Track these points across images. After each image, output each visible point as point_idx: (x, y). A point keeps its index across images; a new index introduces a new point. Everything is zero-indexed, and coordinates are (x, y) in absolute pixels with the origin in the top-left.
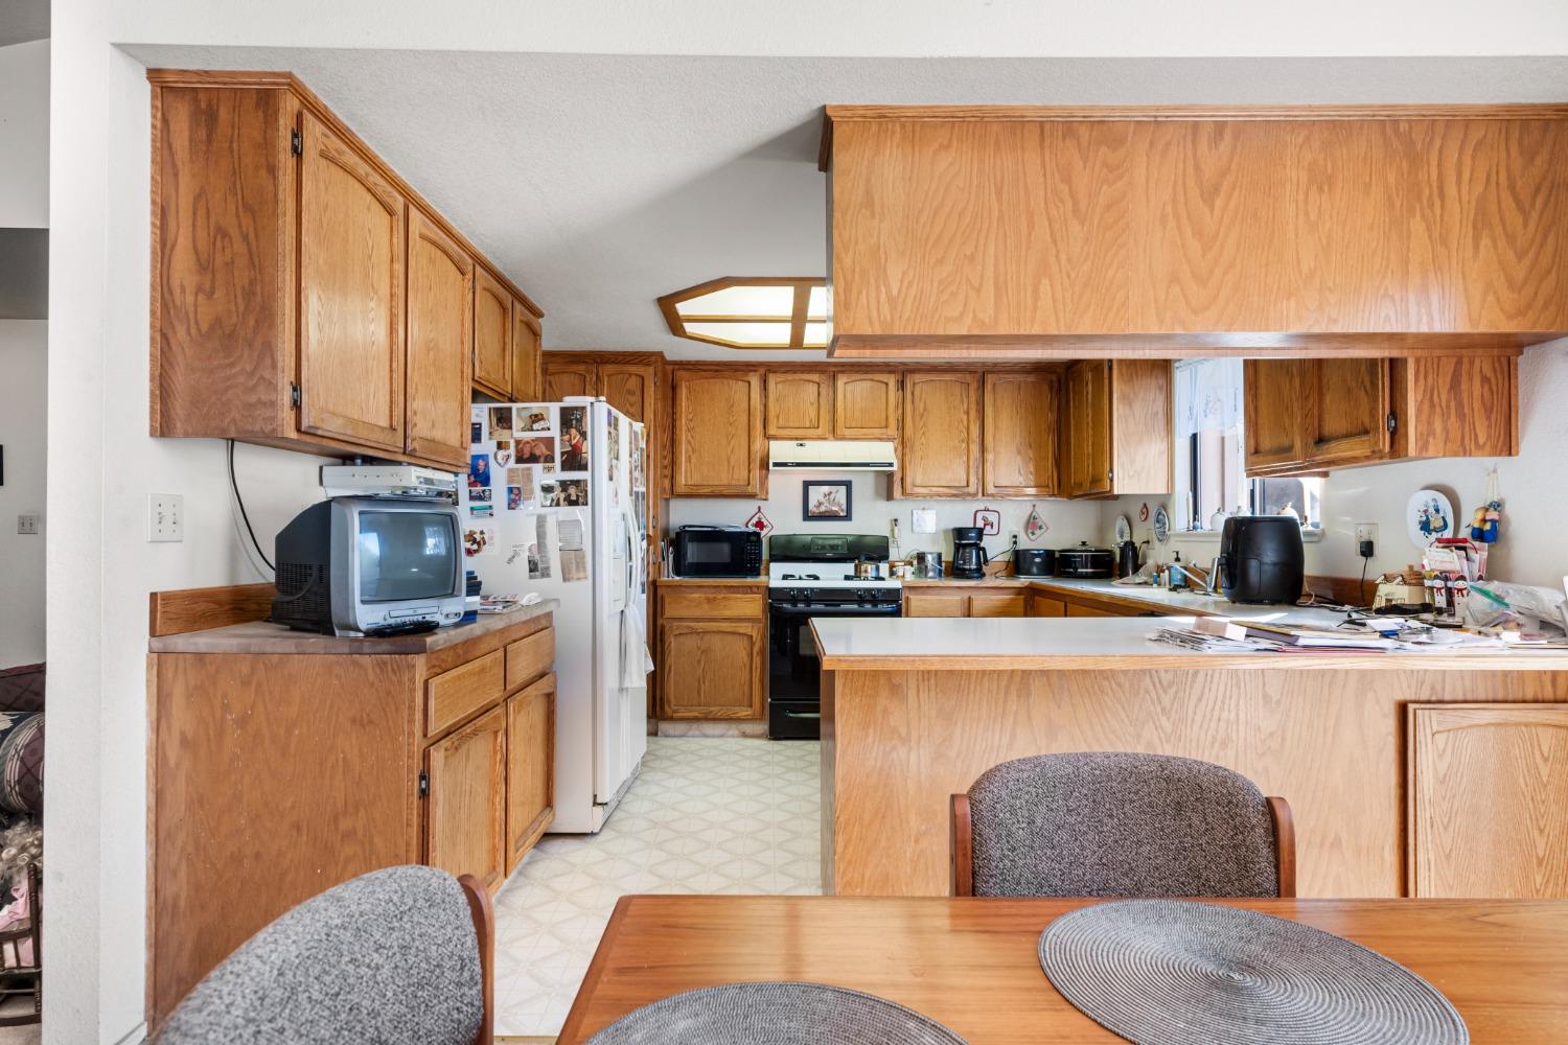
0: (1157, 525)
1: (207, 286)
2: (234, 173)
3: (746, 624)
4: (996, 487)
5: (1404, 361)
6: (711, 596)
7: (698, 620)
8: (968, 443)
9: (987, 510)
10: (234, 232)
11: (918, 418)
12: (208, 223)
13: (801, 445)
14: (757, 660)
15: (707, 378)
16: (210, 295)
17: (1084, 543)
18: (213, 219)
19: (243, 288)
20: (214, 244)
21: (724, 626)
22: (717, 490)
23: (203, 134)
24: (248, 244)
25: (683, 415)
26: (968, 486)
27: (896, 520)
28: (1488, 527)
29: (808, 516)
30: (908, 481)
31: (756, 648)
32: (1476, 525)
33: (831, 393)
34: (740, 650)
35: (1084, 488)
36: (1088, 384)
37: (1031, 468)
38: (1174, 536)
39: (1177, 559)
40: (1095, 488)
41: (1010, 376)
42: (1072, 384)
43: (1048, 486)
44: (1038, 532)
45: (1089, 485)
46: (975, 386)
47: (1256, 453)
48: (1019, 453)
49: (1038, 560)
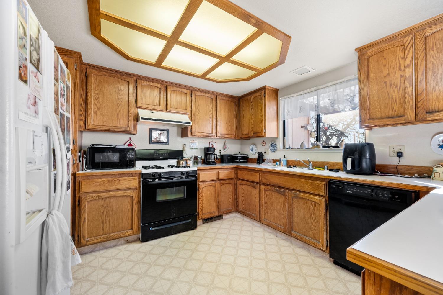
0: (271, 147)
3: (130, 191)
4: (221, 134)
6: (110, 179)
7: (102, 192)
8: (212, 119)
9: (212, 142)
11: (197, 108)
13: (152, 112)
14: (135, 207)
15: (106, 76)
17: (240, 153)
21: (117, 193)
22: (112, 129)
25: (92, 90)
26: (212, 133)
27: (185, 145)
29: (151, 142)
30: (194, 130)
31: (135, 202)
33: (165, 93)
34: (127, 203)
35: (249, 135)
36: (252, 102)
37: (230, 129)
38: (280, 150)
39: (285, 158)
40: (255, 135)
41: (224, 98)
42: (242, 103)
43: (234, 134)
44: (226, 149)
45: (252, 134)
46: (214, 99)
47: (369, 119)
48: (226, 123)
49: (229, 158)
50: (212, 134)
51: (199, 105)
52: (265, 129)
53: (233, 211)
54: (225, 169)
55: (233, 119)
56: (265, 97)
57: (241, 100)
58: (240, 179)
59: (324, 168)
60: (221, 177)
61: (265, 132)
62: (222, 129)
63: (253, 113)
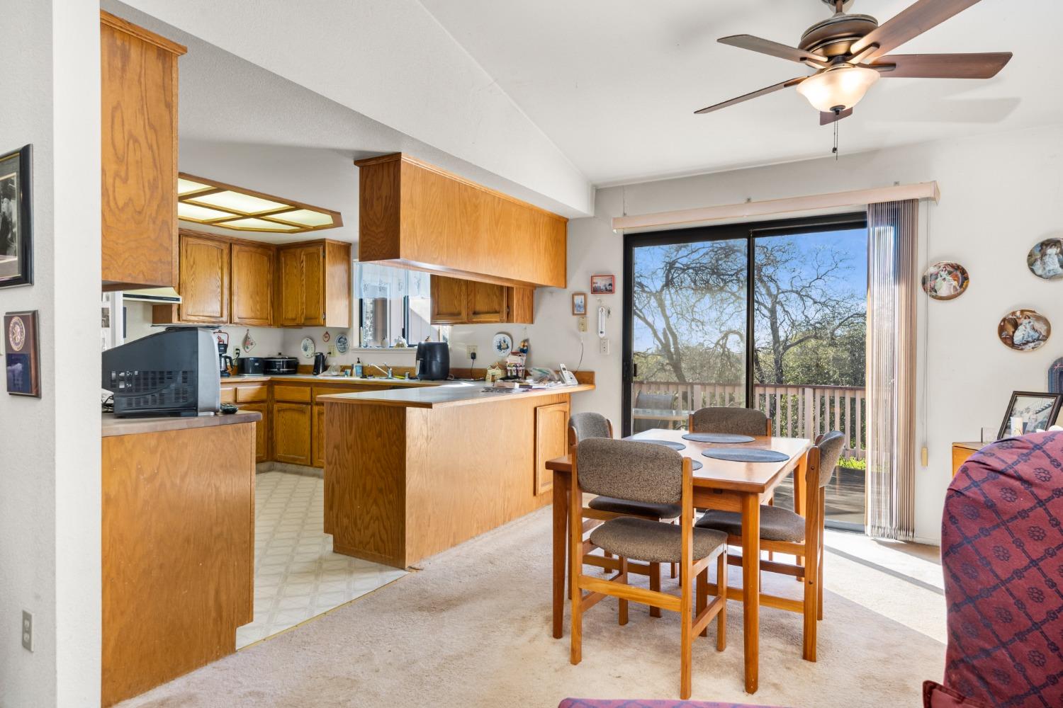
0: (339, 344)
1: (123, 174)
2: (142, 99)
4: (239, 318)
5: (513, 288)
9: (222, 332)
10: (142, 140)
12: (123, 129)
16: (125, 180)
17: (280, 354)
18: (126, 127)
19: (149, 181)
20: (128, 145)
23: (118, 63)
24: (152, 151)
26: (222, 316)
28: (525, 348)
30: (184, 311)
32: (522, 347)
35: (297, 322)
36: (302, 262)
37: (258, 308)
38: (353, 350)
39: (359, 362)
40: (308, 323)
41: (247, 249)
42: (283, 259)
43: (267, 319)
44: (250, 347)
45: (303, 320)
46: (226, 251)
47: (438, 314)
48: (251, 297)
49: (257, 364)
50: (221, 319)
51: (194, 263)
52: (324, 313)
53: (265, 459)
54: (249, 384)
55: (265, 289)
56: (324, 257)
57: (282, 252)
58: (278, 402)
59: (404, 376)
60: (241, 398)
61: (325, 319)
62: (242, 308)
63: (304, 282)
